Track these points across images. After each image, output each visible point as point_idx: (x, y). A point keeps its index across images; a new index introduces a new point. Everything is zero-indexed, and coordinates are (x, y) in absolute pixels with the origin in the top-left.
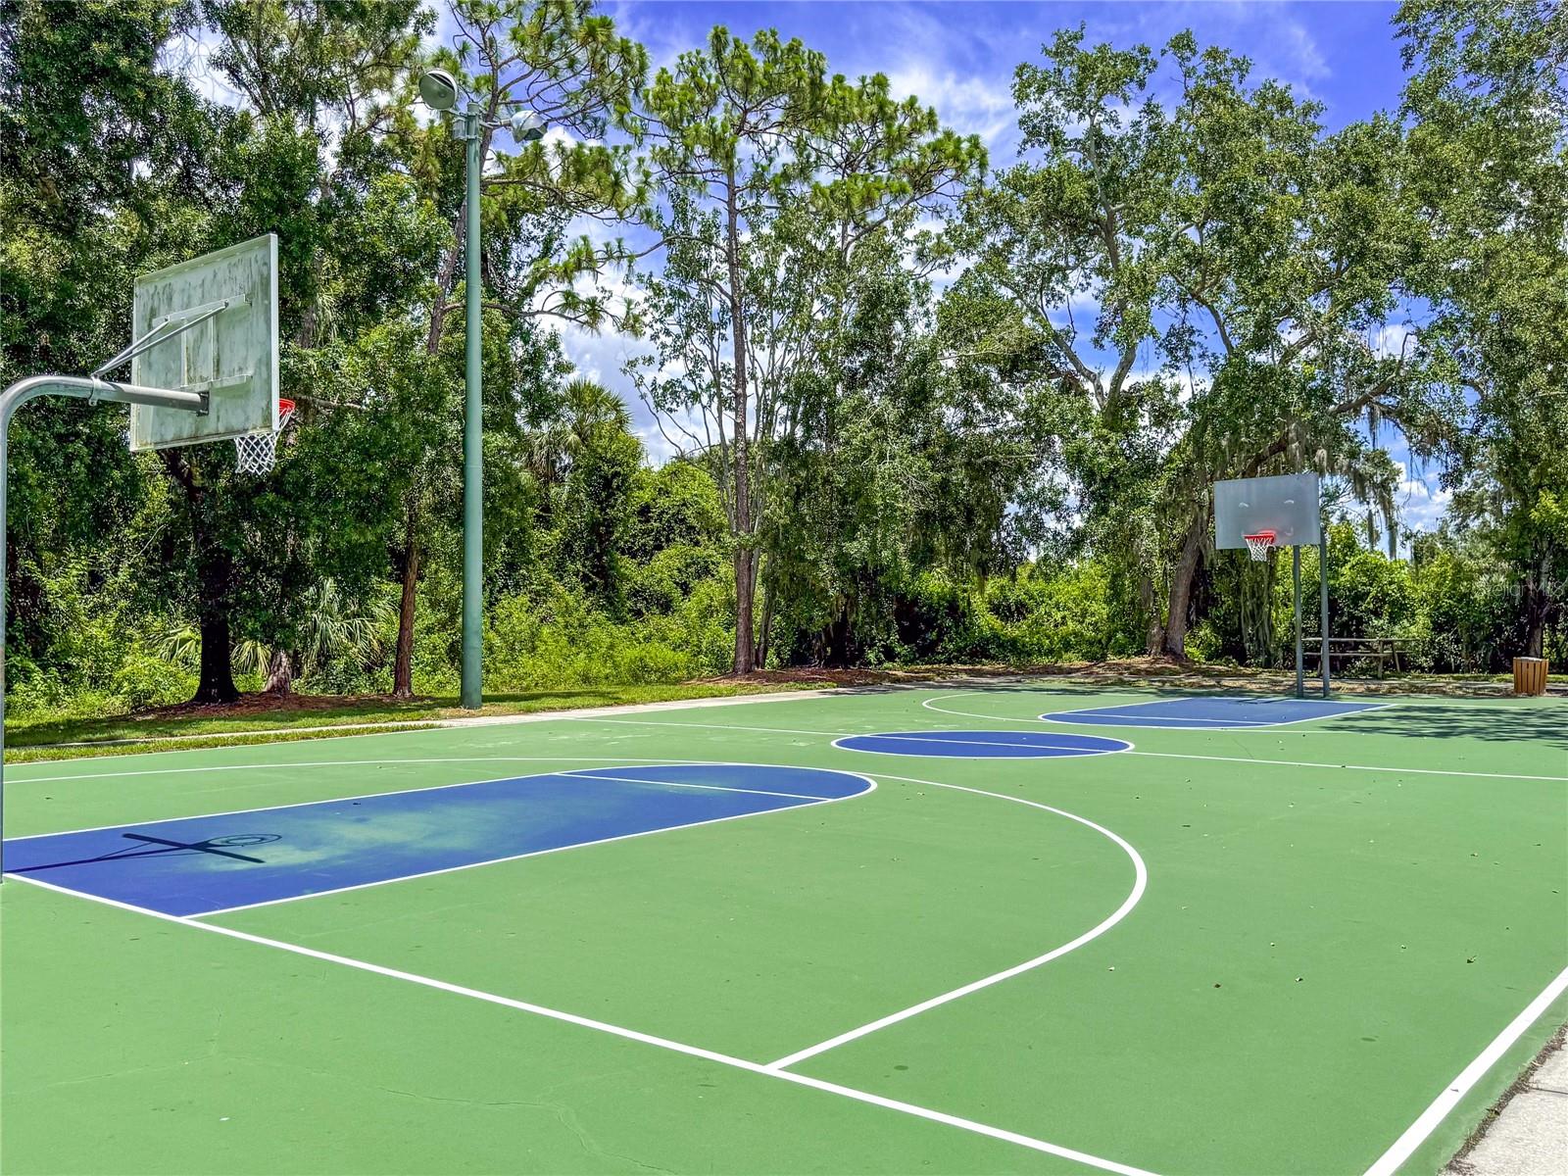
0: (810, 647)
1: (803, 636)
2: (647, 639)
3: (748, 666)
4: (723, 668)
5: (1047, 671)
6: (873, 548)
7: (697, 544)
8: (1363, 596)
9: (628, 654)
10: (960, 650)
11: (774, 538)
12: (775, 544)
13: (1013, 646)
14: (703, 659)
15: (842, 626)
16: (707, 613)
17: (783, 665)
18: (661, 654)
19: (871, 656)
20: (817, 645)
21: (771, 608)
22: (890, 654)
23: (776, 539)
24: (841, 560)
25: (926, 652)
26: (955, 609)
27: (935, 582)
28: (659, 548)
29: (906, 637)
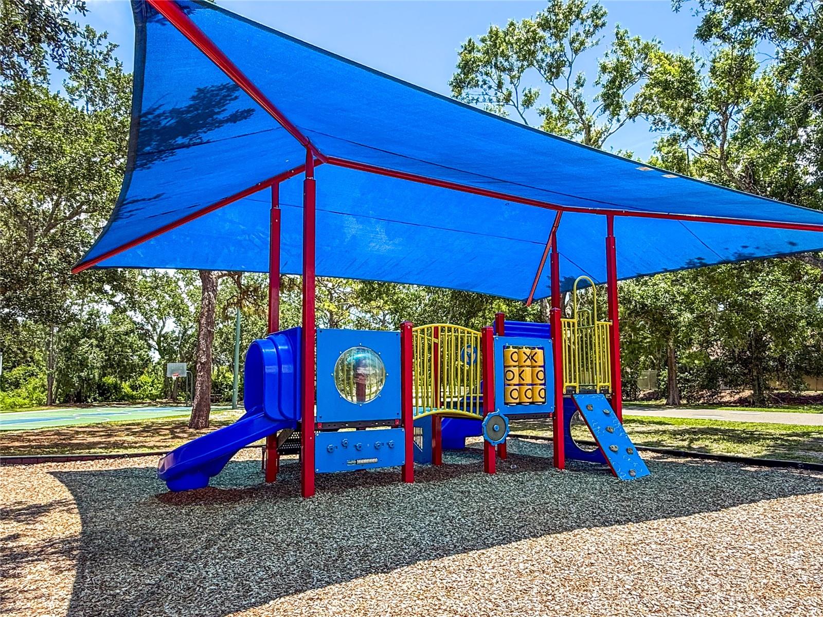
0: (70, 398)
1: (67, 395)
2: (13, 396)
3: (51, 403)
4: (40, 404)
5: (139, 403)
6: (88, 374)
7: (30, 366)
8: (222, 384)
9: (9, 401)
10: (116, 398)
11: (60, 371)
12: (60, 372)
13: (132, 397)
14: (34, 402)
15: (79, 393)
16: (35, 389)
17: (60, 403)
18: (20, 400)
19: (89, 401)
20: (72, 398)
21: (58, 388)
22: (95, 400)
23: (61, 371)
24: (79, 377)
25: (107, 399)
26: (117, 388)
27: (110, 380)
28: (15, 367)
29: (100, 395)
